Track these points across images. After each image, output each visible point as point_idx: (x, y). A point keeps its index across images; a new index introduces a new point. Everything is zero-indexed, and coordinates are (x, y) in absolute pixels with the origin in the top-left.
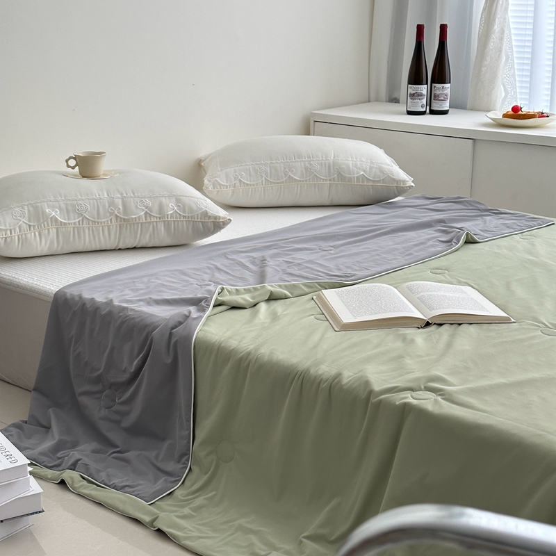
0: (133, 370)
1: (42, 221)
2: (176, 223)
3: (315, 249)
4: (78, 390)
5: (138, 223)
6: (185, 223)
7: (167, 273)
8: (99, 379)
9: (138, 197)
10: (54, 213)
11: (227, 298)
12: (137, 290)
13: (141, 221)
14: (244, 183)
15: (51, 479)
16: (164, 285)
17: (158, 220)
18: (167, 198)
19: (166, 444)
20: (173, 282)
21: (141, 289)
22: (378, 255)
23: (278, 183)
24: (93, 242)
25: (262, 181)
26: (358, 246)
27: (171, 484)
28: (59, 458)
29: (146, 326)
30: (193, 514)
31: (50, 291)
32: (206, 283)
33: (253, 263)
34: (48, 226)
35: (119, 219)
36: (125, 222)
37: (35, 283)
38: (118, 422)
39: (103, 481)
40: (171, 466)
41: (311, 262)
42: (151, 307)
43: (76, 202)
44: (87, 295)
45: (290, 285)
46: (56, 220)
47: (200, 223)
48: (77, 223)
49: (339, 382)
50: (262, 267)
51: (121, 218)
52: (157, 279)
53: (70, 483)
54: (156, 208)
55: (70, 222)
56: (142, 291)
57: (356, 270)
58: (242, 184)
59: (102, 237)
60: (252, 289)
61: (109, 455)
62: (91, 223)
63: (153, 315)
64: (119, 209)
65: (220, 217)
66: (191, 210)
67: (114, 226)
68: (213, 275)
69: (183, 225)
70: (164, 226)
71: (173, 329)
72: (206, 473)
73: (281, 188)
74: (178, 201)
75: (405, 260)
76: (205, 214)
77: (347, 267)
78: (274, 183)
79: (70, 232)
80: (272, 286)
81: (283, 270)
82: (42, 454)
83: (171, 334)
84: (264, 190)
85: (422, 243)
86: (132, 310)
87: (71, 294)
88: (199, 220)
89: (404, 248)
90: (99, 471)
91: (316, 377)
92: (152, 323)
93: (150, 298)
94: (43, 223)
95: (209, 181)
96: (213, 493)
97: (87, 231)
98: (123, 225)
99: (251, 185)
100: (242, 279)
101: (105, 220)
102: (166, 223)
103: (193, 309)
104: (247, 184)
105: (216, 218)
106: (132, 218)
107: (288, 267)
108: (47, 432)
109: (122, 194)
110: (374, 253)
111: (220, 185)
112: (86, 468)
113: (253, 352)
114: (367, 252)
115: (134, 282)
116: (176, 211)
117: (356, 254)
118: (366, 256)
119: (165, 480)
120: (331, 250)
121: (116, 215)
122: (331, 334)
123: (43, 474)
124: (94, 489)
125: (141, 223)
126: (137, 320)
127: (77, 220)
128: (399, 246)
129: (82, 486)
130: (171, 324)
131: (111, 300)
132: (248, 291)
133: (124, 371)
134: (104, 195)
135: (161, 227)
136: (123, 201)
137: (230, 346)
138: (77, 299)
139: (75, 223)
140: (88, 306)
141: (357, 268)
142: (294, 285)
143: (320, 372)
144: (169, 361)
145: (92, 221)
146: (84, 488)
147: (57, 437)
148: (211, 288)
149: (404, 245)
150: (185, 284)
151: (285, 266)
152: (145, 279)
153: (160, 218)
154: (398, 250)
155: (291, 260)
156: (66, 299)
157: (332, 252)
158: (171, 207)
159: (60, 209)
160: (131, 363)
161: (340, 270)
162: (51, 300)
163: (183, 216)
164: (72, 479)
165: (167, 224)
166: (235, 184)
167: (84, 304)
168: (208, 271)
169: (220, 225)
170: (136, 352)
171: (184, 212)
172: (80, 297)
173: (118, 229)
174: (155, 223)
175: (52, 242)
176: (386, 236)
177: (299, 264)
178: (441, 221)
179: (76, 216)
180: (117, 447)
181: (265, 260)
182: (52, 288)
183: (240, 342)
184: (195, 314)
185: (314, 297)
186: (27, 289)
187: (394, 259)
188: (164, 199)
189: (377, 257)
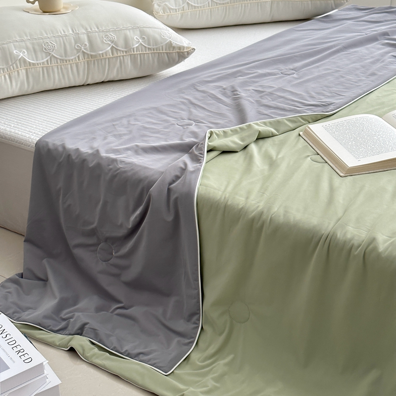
0: (130, 226)
1: (11, 64)
2: (142, 56)
3: (278, 74)
4: (72, 242)
5: (105, 59)
6: (150, 55)
7: (144, 112)
8: (93, 233)
9: (103, 31)
10: (22, 55)
11: (217, 142)
12: (120, 136)
13: (108, 57)
14: (192, 5)
15: (59, 346)
16: (146, 128)
17: (125, 54)
18: (131, 31)
19: (172, 301)
20: (154, 124)
21: (125, 134)
22: (343, 77)
23: (223, 4)
24: (63, 81)
25: (209, 3)
26: (318, 67)
27: (185, 347)
28: (64, 320)
29: (140, 181)
30: (217, 385)
31: (30, 140)
32: (187, 121)
33: (224, 94)
34: (17, 68)
35: (86, 57)
36: (92, 58)
37: (13, 131)
38: (117, 276)
39: (115, 347)
40: (181, 325)
41: (281, 89)
42: (140, 158)
43: (42, 40)
44: (71, 145)
45: (274, 122)
46: (25, 61)
47: (165, 55)
48: (46, 63)
49: (375, 249)
50: (235, 99)
51: (88, 54)
52: (136, 120)
53: (81, 351)
54: (121, 43)
55: (38, 62)
56: (126, 137)
57: (329, 97)
58: (190, 7)
59: (71, 75)
60: (238, 129)
61: (112, 312)
62: (59, 61)
63: (146, 168)
64: (86, 45)
65: (184, 47)
66: (156, 42)
67: (83, 63)
68: (190, 112)
69: (149, 57)
70: (131, 59)
71: (170, 184)
72: (220, 334)
73: (226, 8)
74: (142, 33)
75: (372, 81)
76: (170, 45)
77: (318, 93)
78: (220, 4)
79: (40, 71)
80: (257, 124)
81: (257, 101)
82: (46, 317)
83: (169, 190)
84: (211, 11)
85: (378, 60)
86: (122, 162)
87: (54, 144)
88: (165, 52)
89: (363, 67)
90: (108, 336)
91: (345, 242)
92: (147, 177)
93: (137, 146)
94: (12, 65)
95: (159, 6)
96: (231, 357)
97: (56, 70)
98: (91, 61)
99: (198, 7)
100: (221, 115)
101: (73, 57)
102: (132, 56)
103: (186, 158)
104: (195, 7)
105: (180, 48)
106: (100, 54)
107: (261, 97)
108: (45, 285)
109: (86, 29)
110: (337, 75)
111: (170, 9)
112: (95, 334)
113: (265, 211)
114: (329, 74)
115: (114, 125)
116: (141, 44)
117: (320, 77)
118: (331, 78)
119: (179, 342)
120: (294, 74)
121: (83, 52)
122: (337, 180)
123: (50, 340)
124: (107, 358)
125: (109, 58)
126: (129, 174)
127: (45, 60)
128: (357, 65)
129: (94, 355)
130: (169, 179)
131: (98, 151)
132: (235, 132)
133: (121, 226)
134: (68, 31)
135: (128, 61)
136: (88, 37)
137: (238, 205)
138: (60, 149)
139: (43, 63)
140: (74, 158)
141: (329, 95)
142: (278, 122)
143: (349, 236)
144: (170, 218)
145: (60, 59)
146: (97, 358)
147: (58, 296)
148: (193, 128)
149: (361, 64)
150: (166, 124)
151: (257, 96)
152: (125, 121)
153: (126, 52)
154: (358, 69)
155: (260, 89)
156: (49, 150)
157: (295, 75)
158: (136, 40)
159: (27, 49)
160: (128, 218)
161: (312, 97)
162: (33, 150)
163: (149, 48)
164: (82, 347)
165: (134, 58)
166: (183, 7)
167: (69, 156)
168: (183, 107)
169: (184, 54)
170: (131, 207)
171: (149, 44)
172: (64, 147)
173: (86, 66)
174: (122, 58)
175: (22, 84)
176: (339, 54)
177: (271, 94)
178: (385, 34)
179: (44, 55)
180: (120, 302)
181: (236, 91)
182: (32, 137)
183: (247, 198)
184: (191, 166)
185: (301, 133)
186: (6, 138)
187: (360, 80)
188: (128, 32)
189: (342, 79)
